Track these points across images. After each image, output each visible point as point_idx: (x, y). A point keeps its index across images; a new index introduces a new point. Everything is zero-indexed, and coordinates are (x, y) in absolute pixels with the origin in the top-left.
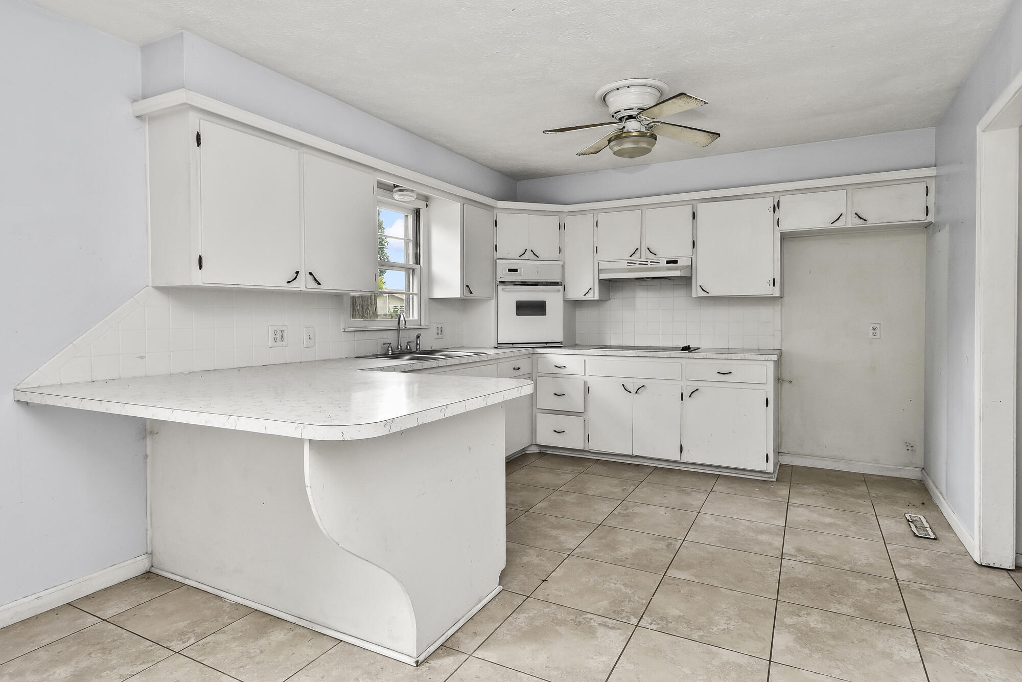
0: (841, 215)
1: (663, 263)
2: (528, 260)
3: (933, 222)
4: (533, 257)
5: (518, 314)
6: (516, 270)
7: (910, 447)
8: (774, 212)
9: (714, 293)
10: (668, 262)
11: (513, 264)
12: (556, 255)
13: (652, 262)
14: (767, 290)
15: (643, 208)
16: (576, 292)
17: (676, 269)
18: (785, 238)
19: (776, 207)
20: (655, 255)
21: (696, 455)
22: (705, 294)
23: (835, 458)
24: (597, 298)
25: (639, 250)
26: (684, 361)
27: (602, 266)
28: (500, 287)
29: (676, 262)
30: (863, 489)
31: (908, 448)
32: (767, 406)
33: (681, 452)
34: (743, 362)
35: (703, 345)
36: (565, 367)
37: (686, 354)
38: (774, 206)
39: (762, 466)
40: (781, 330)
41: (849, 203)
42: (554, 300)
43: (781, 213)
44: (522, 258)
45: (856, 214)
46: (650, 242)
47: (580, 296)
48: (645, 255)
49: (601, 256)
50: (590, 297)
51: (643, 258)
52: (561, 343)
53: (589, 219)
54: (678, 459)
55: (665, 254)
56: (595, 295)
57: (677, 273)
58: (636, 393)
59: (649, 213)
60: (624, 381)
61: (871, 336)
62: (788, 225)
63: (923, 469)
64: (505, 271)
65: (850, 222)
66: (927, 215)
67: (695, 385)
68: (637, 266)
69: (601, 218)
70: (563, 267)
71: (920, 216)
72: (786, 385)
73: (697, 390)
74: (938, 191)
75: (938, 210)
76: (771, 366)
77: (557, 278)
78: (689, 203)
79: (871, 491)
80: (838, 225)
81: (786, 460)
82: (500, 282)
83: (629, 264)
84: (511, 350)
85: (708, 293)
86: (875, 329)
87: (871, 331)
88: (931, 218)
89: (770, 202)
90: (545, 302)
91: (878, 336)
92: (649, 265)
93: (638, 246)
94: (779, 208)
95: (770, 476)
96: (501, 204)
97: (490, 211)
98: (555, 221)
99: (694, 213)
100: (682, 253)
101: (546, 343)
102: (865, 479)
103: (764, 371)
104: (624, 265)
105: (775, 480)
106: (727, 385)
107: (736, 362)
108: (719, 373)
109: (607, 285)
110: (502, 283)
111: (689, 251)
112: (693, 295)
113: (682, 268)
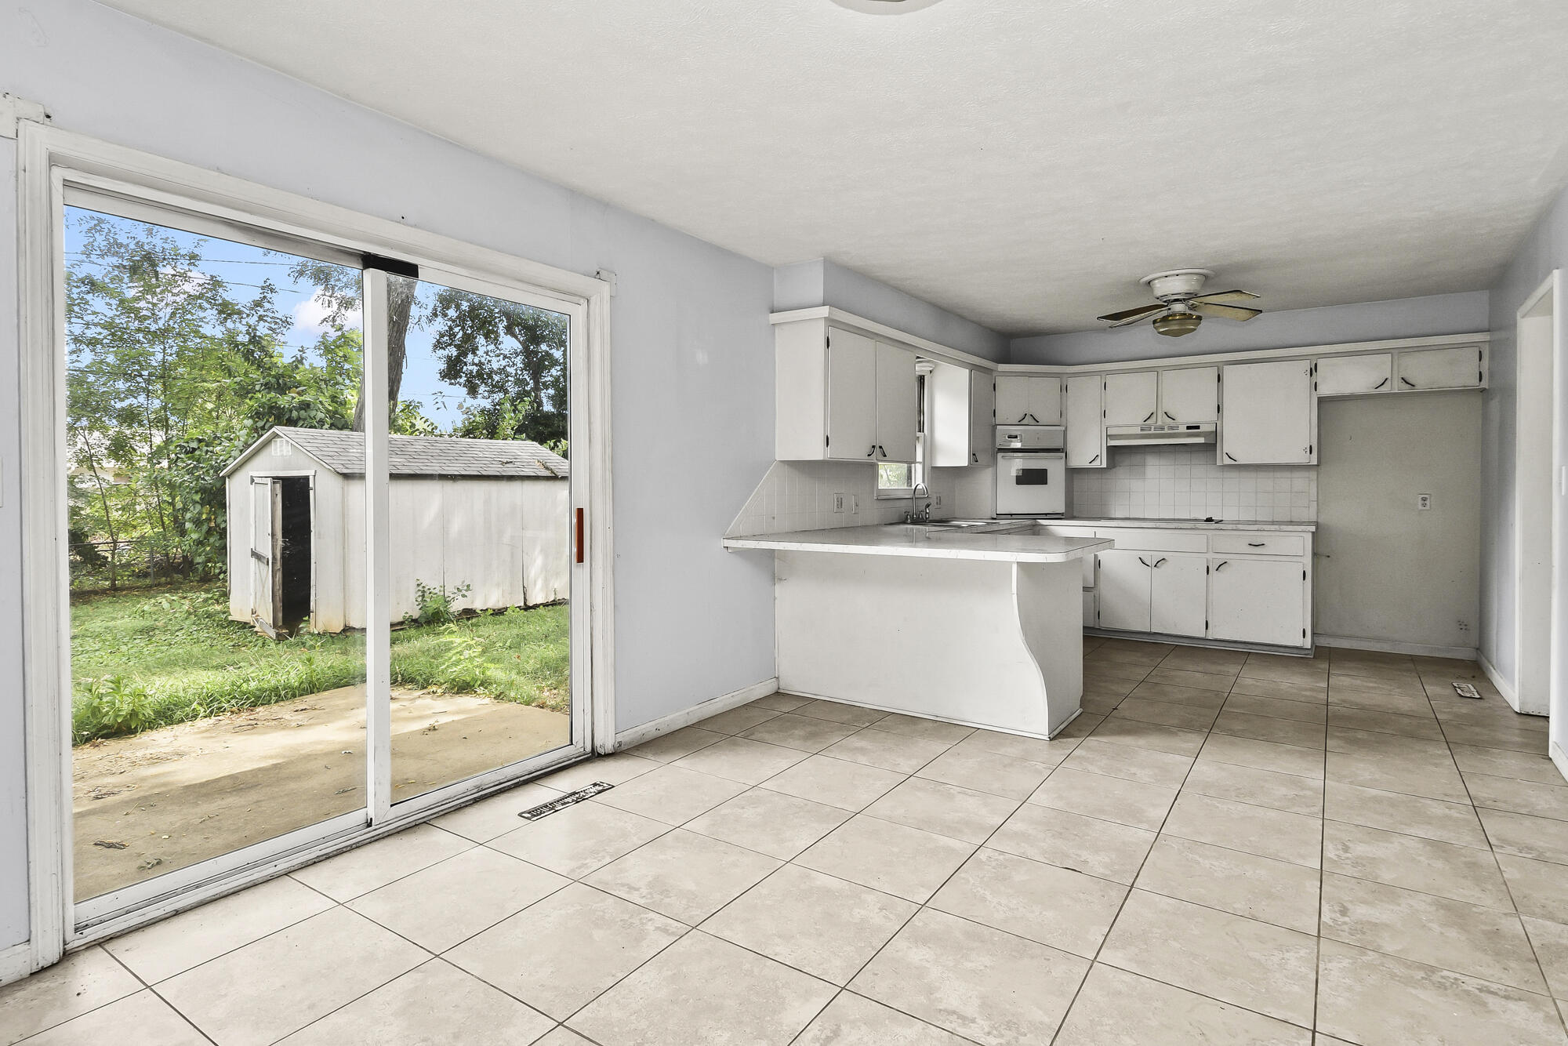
0: (1386, 379)
1: (1183, 429)
2: (1027, 425)
3: (1487, 387)
4: (1033, 422)
5: (1017, 483)
6: (1016, 437)
7: (1463, 626)
8: (1311, 375)
9: (1242, 460)
10: (1188, 428)
11: (1014, 430)
12: (1055, 419)
13: (1171, 428)
14: (1302, 458)
15: (1160, 370)
16: (1080, 460)
17: (1198, 435)
18: (1323, 402)
19: (1314, 370)
20: (1174, 419)
21: (1223, 630)
22: (1234, 463)
23: (1378, 639)
24: (1104, 465)
25: (1155, 415)
26: (1210, 533)
27: (1111, 432)
28: (1000, 455)
29: (1198, 427)
30: (1411, 665)
31: (1461, 627)
32: (1304, 579)
33: (1207, 628)
34: (1278, 533)
35: (1227, 516)
37: (1209, 526)
38: (1311, 369)
39: (1298, 641)
40: (1317, 501)
41: (1395, 368)
42: (1055, 469)
43: (1319, 376)
44: (1022, 423)
45: (1402, 378)
46: (1168, 405)
47: (1085, 464)
48: (1161, 420)
49: (1108, 421)
50: (1096, 464)
51: (1159, 423)
52: (1062, 514)
53: (1097, 381)
54: (1202, 635)
55: (1184, 418)
56: (1102, 463)
57: (1201, 440)
58: (1155, 566)
59: (1168, 377)
60: (1141, 554)
61: (1420, 507)
62: (1325, 390)
63: (1477, 649)
64: (1005, 437)
65: (1396, 387)
66: (1480, 380)
67: (1224, 558)
68: (1152, 432)
69: (1109, 379)
70: (1065, 432)
71: (1474, 381)
72: (1324, 561)
73: (1224, 563)
74: (1492, 357)
75: (1491, 375)
76: (1309, 538)
77: (1059, 444)
78: (1214, 365)
79: (1418, 668)
80: (1383, 390)
81: (1324, 642)
82: (999, 449)
83: (1142, 430)
84: (1009, 521)
85: (1236, 460)
86: (1424, 499)
87: (1420, 502)
88: (1485, 384)
89: (1306, 365)
90: (1046, 470)
91: (1428, 507)
92: (1166, 431)
93: (1154, 411)
94: (1316, 371)
95: (1306, 652)
96: (1002, 367)
97: (988, 374)
98: (1055, 383)
99: (1219, 376)
100: (1204, 416)
101: (1046, 514)
102: (1413, 659)
103: (1300, 543)
104: (1136, 431)
105: (1312, 657)
106: (1260, 557)
107: (1269, 533)
108: (1250, 545)
109: (1113, 451)
110: (1001, 450)
111: (1214, 416)
112: (1219, 463)
113: (1205, 434)
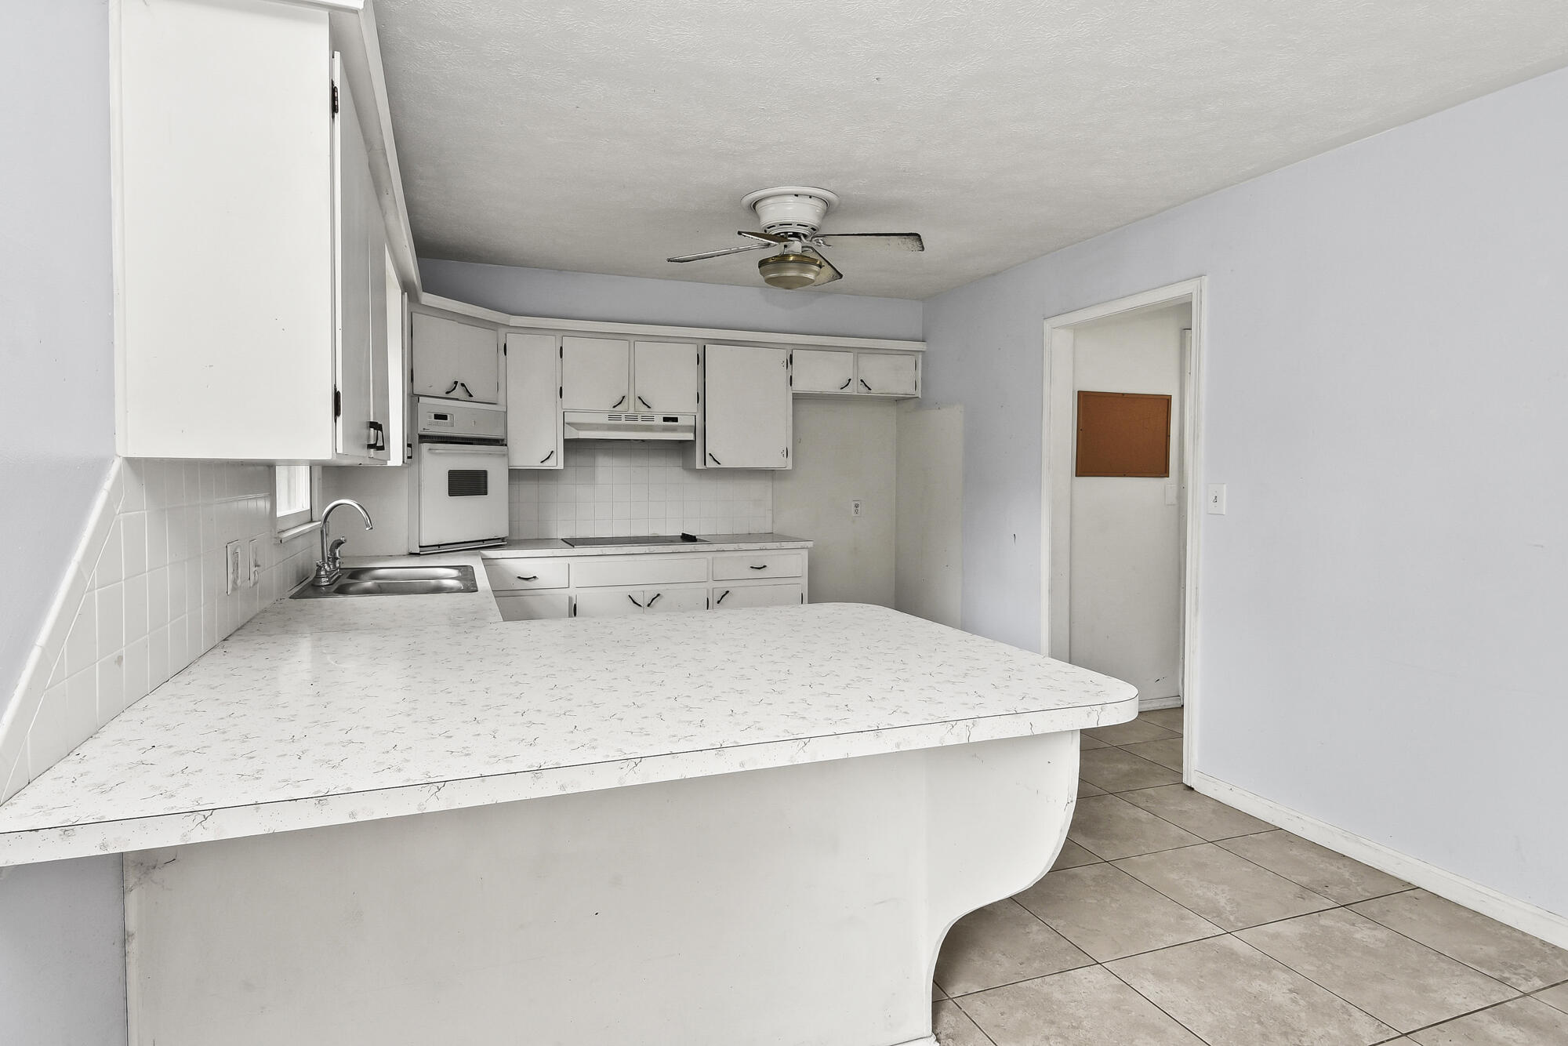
0: (849, 380)
1: (659, 421)
2: (457, 399)
3: (919, 397)
4: (464, 396)
5: (451, 493)
6: (444, 417)
8: (787, 367)
9: (729, 463)
10: (666, 419)
11: (443, 406)
12: (492, 392)
13: (644, 418)
14: (778, 462)
15: (632, 339)
16: (527, 457)
17: (674, 430)
18: (797, 398)
19: (789, 362)
20: (649, 407)
22: (717, 466)
24: (561, 466)
25: (626, 398)
26: (709, 556)
27: (569, 418)
28: (425, 446)
29: (675, 420)
34: (776, 552)
36: (535, 577)
37: (689, 547)
38: (787, 360)
40: (772, 510)
41: (857, 368)
42: (496, 471)
43: (793, 370)
44: (450, 395)
45: (863, 381)
46: (641, 387)
47: (535, 463)
48: (630, 406)
49: (568, 402)
50: (550, 464)
51: (631, 411)
52: (503, 539)
53: (550, 344)
55: (661, 408)
56: (557, 463)
57: (679, 436)
58: (649, 605)
59: (642, 350)
60: (629, 590)
61: (853, 514)
62: (801, 386)
64: (430, 417)
65: (857, 389)
66: (915, 389)
67: (726, 586)
68: (623, 421)
70: (504, 413)
71: (910, 390)
73: (727, 592)
74: (924, 367)
75: (923, 385)
76: (806, 555)
77: (496, 432)
78: (694, 341)
80: (847, 391)
82: (422, 437)
83: (611, 418)
85: (719, 463)
86: (857, 506)
87: (853, 508)
88: (918, 393)
89: (783, 355)
90: (486, 473)
91: (859, 516)
92: (640, 422)
93: (625, 393)
94: (791, 363)
96: (426, 298)
98: (486, 337)
99: (699, 355)
100: (685, 408)
101: (484, 541)
103: (799, 562)
104: (604, 419)
106: (762, 582)
107: (773, 552)
108: (752, 567)
109: (572, 446)
110: (424, 438)
111: (693, 407)
112: (699, 465)
113: (685, 429)
